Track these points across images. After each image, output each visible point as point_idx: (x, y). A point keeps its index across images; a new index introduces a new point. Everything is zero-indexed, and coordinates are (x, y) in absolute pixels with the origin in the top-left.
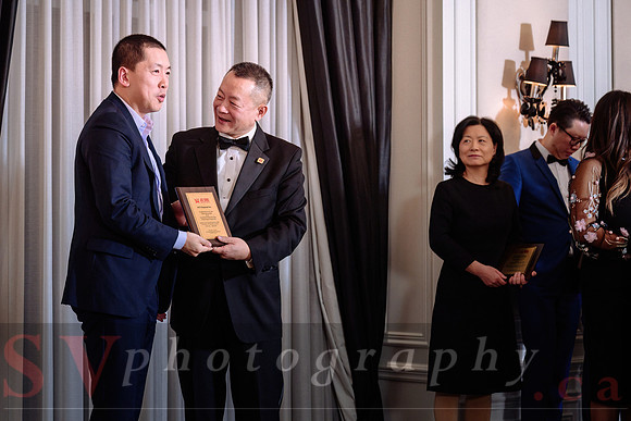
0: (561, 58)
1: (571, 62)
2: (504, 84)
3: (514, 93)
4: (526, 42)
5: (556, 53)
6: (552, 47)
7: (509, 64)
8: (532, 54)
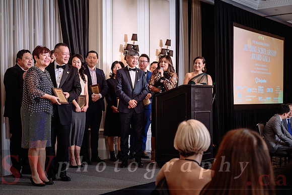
0: (135, 44)
1: (138, 46)
2: (120, 51)
3: (123, 54)
4: (126, 40)
5: (134, 43)
6: (133, 41)
7: (121, 46)
8: (128, 43)
